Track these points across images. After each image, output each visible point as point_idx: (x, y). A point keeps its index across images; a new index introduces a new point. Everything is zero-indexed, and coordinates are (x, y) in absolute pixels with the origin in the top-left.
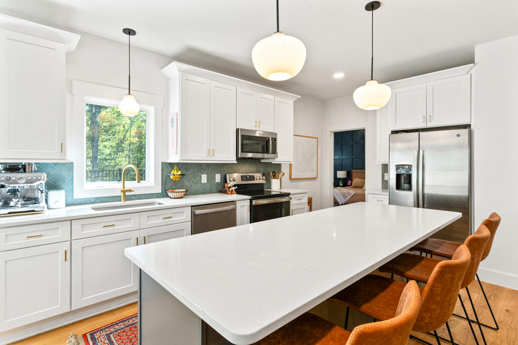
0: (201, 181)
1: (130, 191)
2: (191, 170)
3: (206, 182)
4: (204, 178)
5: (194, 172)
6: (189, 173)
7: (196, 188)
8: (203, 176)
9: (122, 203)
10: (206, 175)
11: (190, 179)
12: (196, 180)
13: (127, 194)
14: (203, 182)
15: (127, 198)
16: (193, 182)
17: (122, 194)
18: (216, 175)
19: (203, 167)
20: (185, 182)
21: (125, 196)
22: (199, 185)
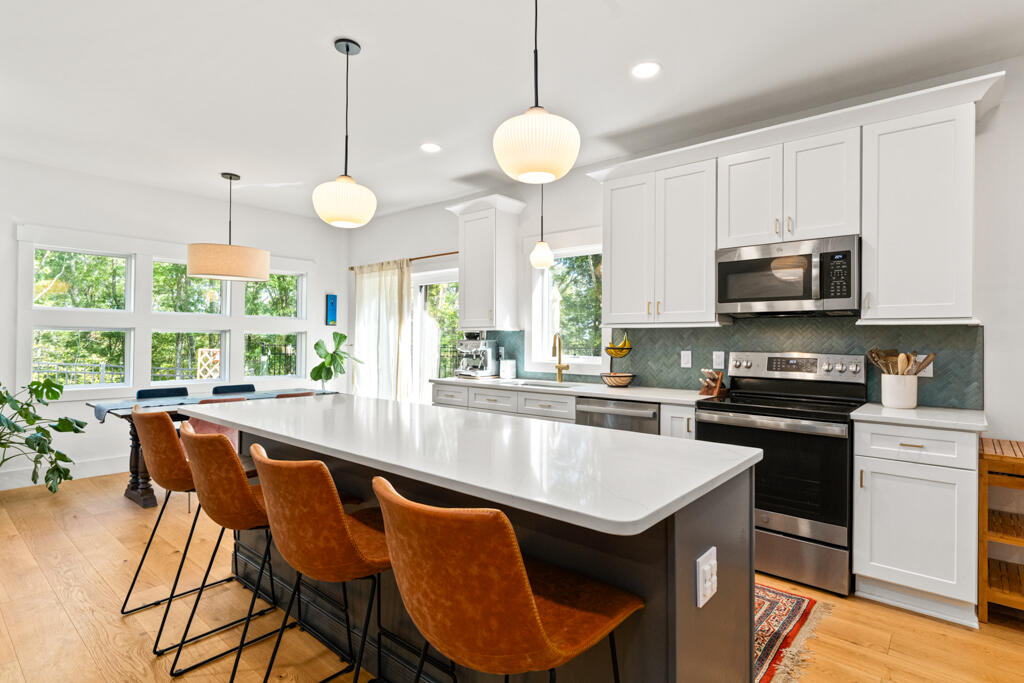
0: (679, 364)
1: (567, 367)
2: (661, 342)
3: (689, 365)
4: (686, 359)
5: (666, 345)
6: (657, 346)
7: (671, 376)
8: (683, 353)
9: (557, 383)
10: (690, 353)
11: (659, 359)
12: (670, 361)
13: (564, 372)
14: (683, 365)
15: (563, 378)
16: (664, 364)
17: (556, 371)
18: (715, 353)
19: (685, 336)
20: (649, 363)
21: (561, 375)
22: (676, 371)
